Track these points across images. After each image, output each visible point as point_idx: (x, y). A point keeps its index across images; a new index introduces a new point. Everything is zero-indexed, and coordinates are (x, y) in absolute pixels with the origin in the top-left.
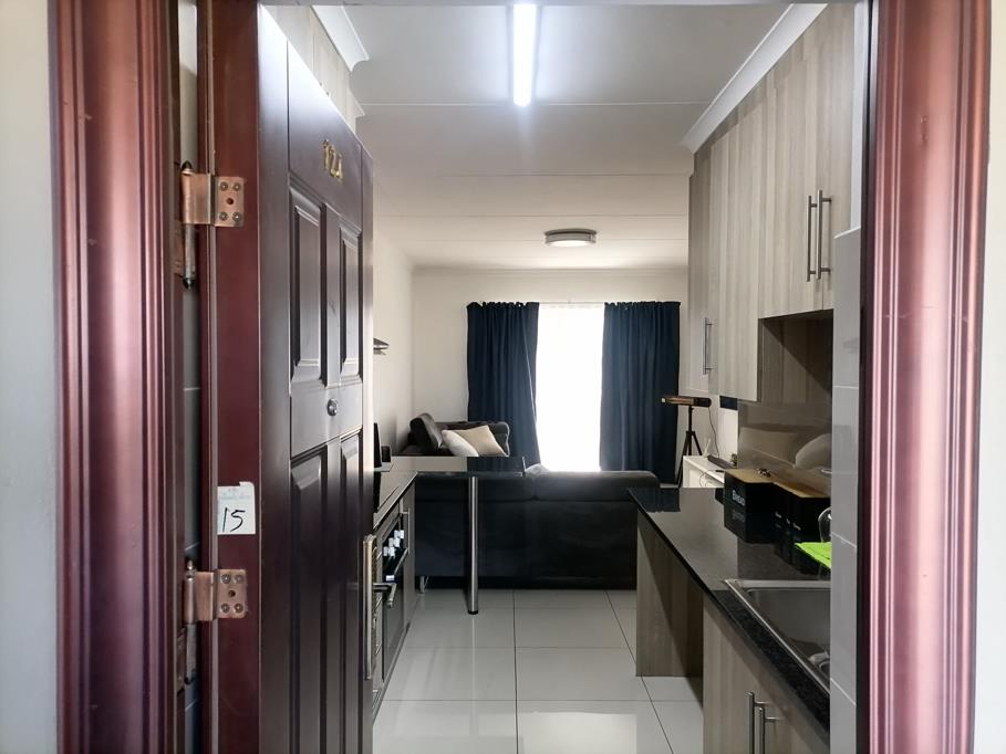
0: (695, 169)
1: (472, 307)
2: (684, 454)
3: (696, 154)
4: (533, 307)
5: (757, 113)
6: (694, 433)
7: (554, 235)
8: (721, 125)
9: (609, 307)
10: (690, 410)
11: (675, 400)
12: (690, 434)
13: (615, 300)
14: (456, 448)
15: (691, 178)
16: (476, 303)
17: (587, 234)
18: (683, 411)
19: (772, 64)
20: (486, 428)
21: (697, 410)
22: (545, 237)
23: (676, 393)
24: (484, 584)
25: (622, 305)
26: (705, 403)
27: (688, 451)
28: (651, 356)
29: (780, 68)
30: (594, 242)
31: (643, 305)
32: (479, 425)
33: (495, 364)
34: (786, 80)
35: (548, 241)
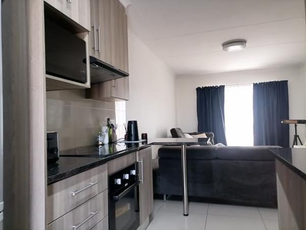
1: (198, 89)
2: (294, 144)
4: (222, 87)
6: (298, 136)
7: (227, 44)
9: (255, 85)
10: (296, 126)
11: (287, 121)
12: (296, 136)
13: (257, 82)
17: (241, 42)
20: (204, 134)
25: (260, 84)
26: (303, 122)
30: (246, 47)
31: (270, 83)
33: (208, 110)
35: (224, 49)
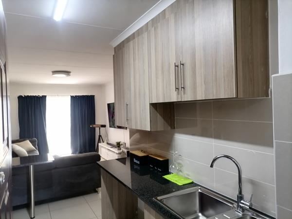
0: (115, 52)
1: (20, 98)
3: (115, 48)
4: (44, 97)
5: (145, 35)
7: (55, 72)
8: (127, 39)
9: (72, 97)
10: (100, 129)
11: (94, 126)
12: (100, 136)
13: (74, 95)
14: (18, 151)
15: (114, 55)
16: (21, 96)
17: (67, 73)
18: (97, 129)
19: (151, 19)
20: (28, 142)
21: (102, 128)
22: (52, 73)
23: (94, 123)
24: (37, 204)
25: (76, 96)
26: (104, 126)
27: (99, 141)
28: (86, 112)
29: (154, 21)
30: (70, 75)
31: (83, 97)
32: (25, 140)
33: (30, 117)
34: (159, 24)
35: (53, 74)
